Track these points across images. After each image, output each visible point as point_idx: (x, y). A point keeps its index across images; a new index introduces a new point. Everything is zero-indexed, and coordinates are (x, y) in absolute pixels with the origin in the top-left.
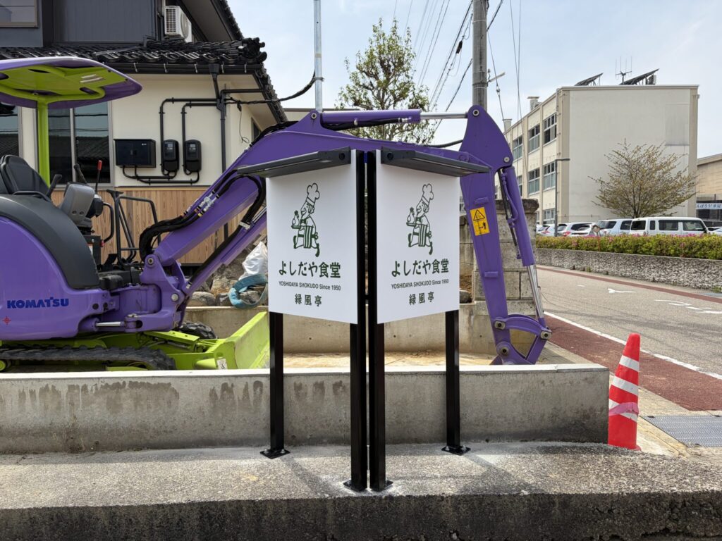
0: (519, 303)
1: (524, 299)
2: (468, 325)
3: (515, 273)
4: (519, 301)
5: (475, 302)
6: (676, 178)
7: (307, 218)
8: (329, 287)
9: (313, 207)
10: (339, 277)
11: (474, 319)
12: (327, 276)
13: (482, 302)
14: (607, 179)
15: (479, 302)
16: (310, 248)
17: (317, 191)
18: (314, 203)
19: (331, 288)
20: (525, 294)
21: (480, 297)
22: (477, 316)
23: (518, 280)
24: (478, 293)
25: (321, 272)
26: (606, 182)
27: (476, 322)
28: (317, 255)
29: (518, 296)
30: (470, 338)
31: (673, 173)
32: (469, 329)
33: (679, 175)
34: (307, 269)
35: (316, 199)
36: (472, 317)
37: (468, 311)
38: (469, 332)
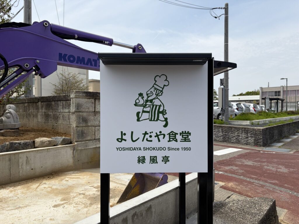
0: (95, 142)
1: (96, 139)
2: (72, 156)
3: (93, 127)
4: (95, 141)
5: (76, 143)
6: (82, 87)
7: (154, 99)
8: (178, 149)
9: (162, 91)
10: (190, 141)
11: (76, 152)
12: (176, 141)
13: (79, 143)
14: (57, 84)
15: (78, 143)
16: (157, 120)
17: (166, 80)
18: (163, 88)
19: (181, 149)
20: (97, 137)
21: (78, 140)
22: (77, 150)
23: (94, 131)
24: (77, 138)
25: (170, 139)
26: (57, 86)
27: (76, 154)
28: (166, 126)
29: (94, 138)
30: (74, 162)
31: (82, 85)
32: (73, 158)
33: (84, 86)
34: (153, 137)
35: (164, 85)
36: (75, 151)
37: (73, 148)
38: (73, 159)
